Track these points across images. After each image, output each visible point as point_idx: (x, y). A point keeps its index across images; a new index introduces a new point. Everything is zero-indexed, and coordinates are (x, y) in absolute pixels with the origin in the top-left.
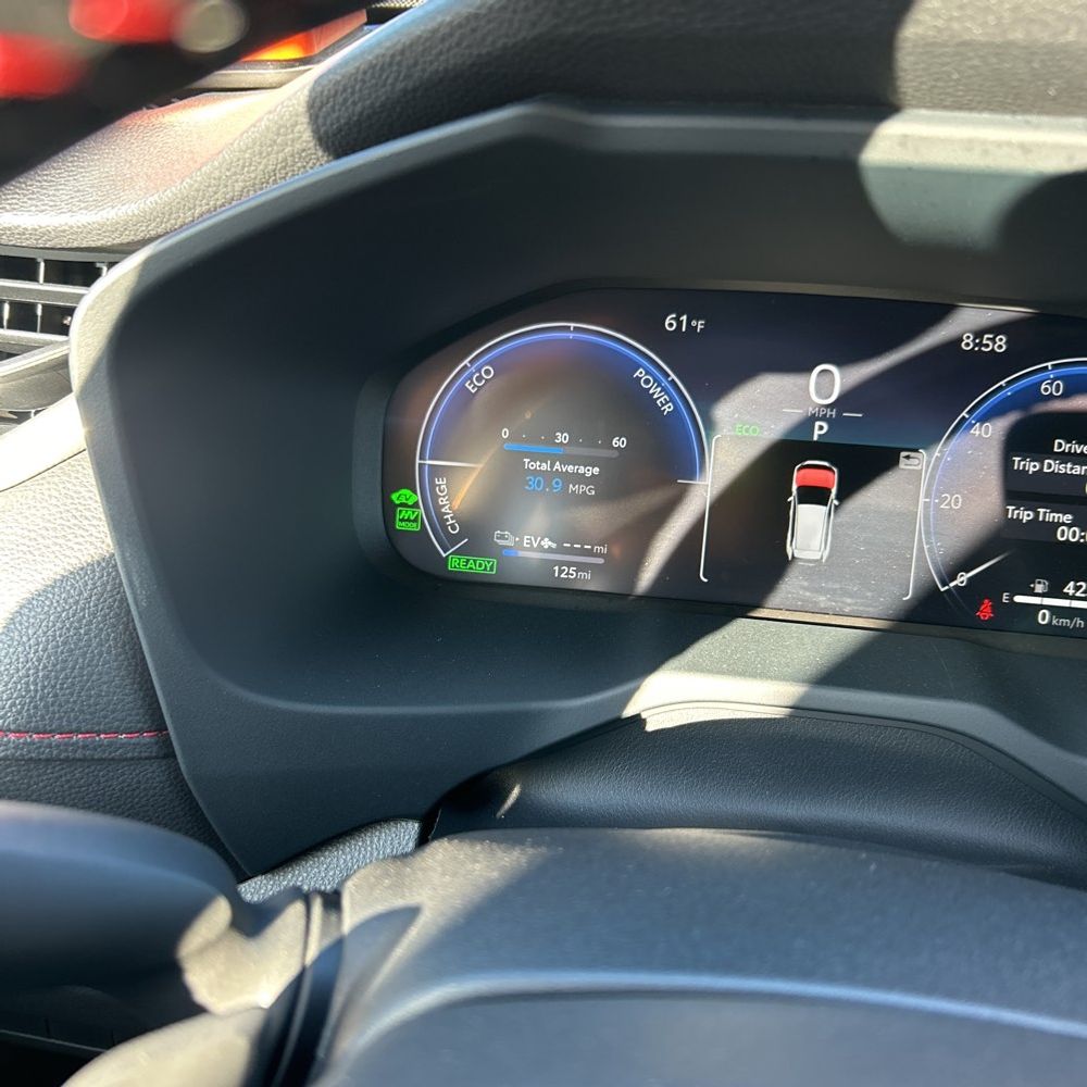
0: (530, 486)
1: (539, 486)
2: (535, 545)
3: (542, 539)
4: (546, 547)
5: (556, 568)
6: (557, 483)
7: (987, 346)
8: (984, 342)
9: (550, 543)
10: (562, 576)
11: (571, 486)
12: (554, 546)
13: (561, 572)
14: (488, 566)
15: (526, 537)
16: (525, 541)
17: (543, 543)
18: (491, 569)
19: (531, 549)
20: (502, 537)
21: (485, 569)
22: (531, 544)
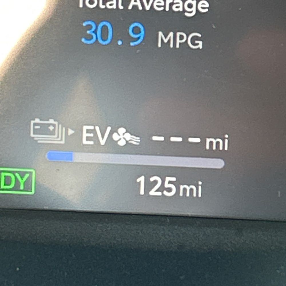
0: (89, 38)
1: (104, 38)
2: (103, 142)
3: (114, 130)
4: (122, 143)
5: (142, 179)
6: (136, 30)
9: (128, 136)
10: (152, 193)
11: (161, 34)
12: (135, 140)
13: (149, 186)
14: (22, 182)
15: (85, 128)
16: (85, 135)
17: (115, 137)
18: (27, 187)
19: (96, 148)
20: (44, 130)
21: (17, 188)
22: (95, 138)
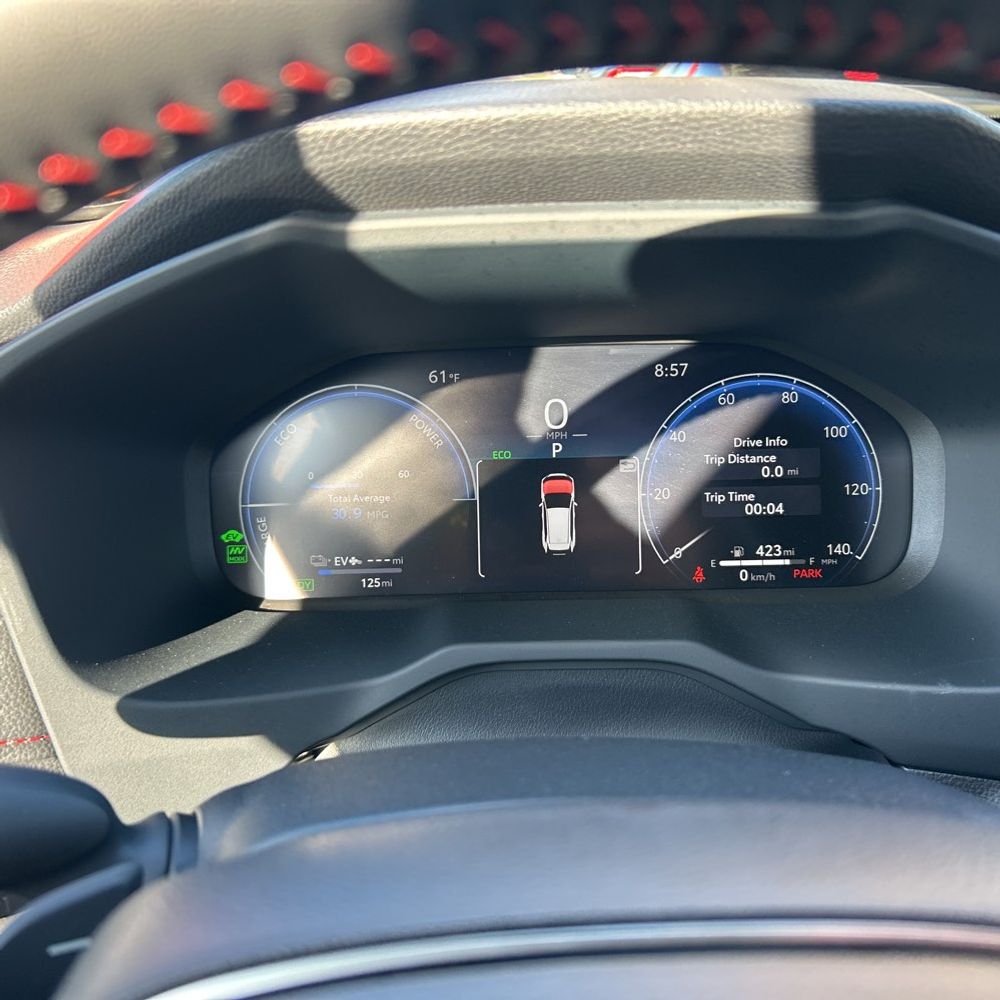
2: (345, 564)
3: (350, 558)
4: (354, 564)
5: (364, 580)
7: (674, 372)
8: (672, 369)
9: (357, 561)
10: (369, 586)
12: (360, 562)
13: (368, 583)
14: (307, 585)
15: (337, 558)
16: (336, 561)
17: (350, 561)
18: (310, 588)
19: (342, 567)
20: (317, 560)
21: (305, 588)
22: (341, 563)
